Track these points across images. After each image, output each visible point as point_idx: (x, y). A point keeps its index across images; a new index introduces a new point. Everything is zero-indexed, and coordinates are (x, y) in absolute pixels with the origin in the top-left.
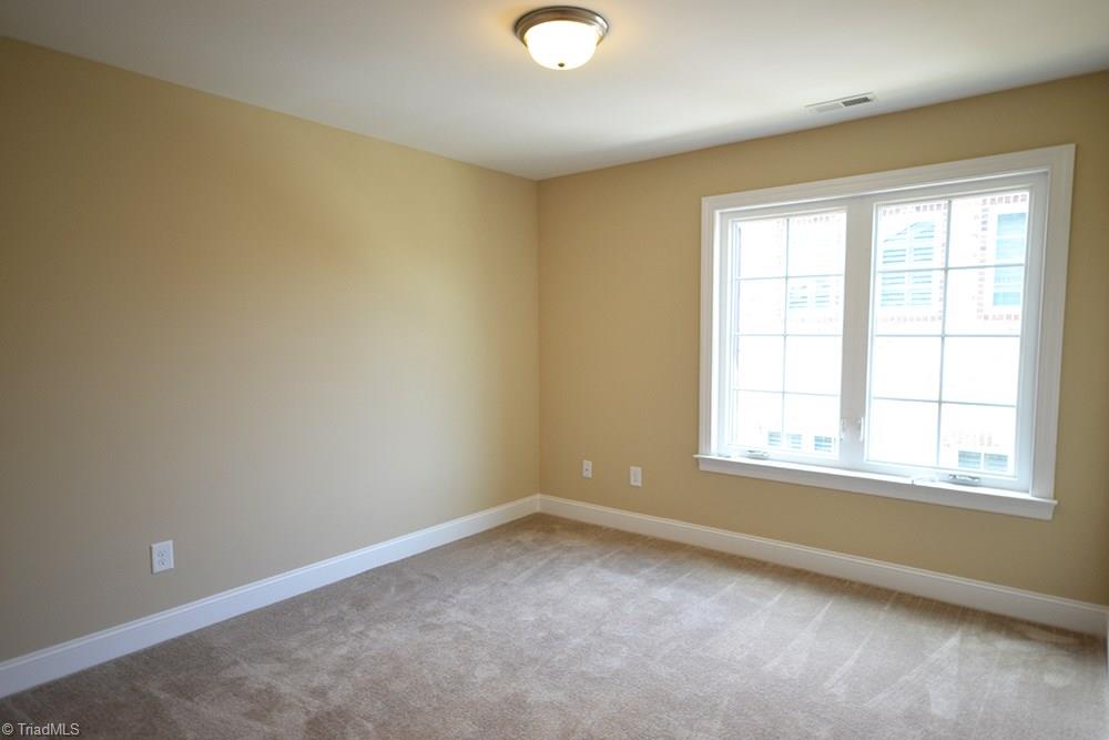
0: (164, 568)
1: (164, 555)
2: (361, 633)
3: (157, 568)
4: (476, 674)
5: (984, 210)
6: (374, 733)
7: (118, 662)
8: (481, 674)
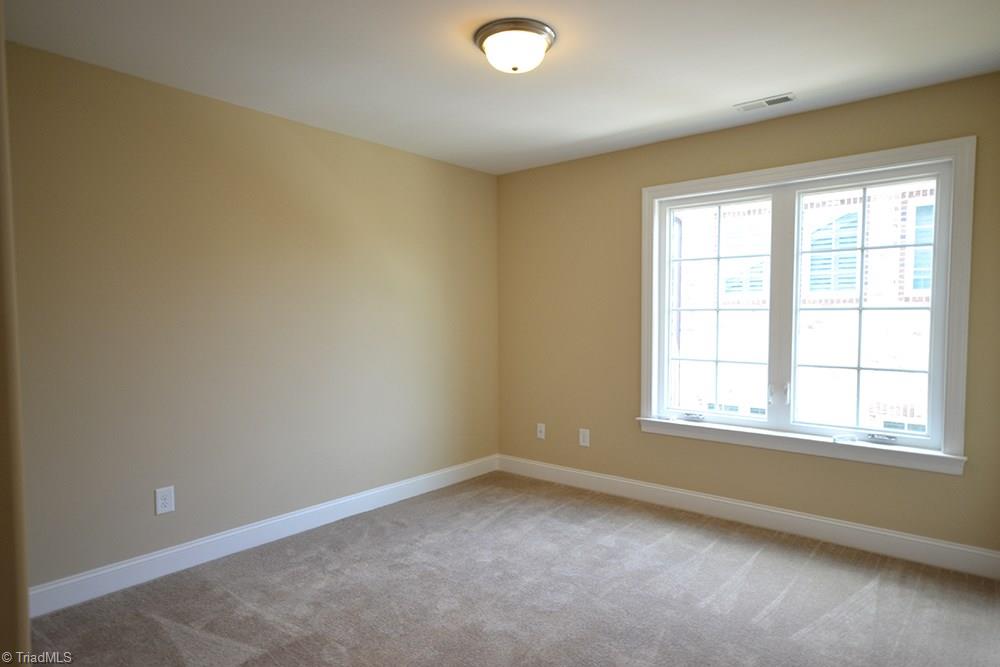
0: (167, 510)
1: (166, 499)
2: (338, 571)
3: (160, 510)
4: (438, 607)
5: (903, 203)
6: (347, 655)
7: (125, 593)
8: (443, 606)
